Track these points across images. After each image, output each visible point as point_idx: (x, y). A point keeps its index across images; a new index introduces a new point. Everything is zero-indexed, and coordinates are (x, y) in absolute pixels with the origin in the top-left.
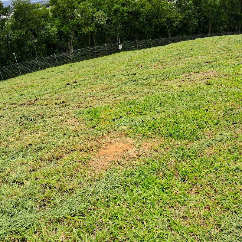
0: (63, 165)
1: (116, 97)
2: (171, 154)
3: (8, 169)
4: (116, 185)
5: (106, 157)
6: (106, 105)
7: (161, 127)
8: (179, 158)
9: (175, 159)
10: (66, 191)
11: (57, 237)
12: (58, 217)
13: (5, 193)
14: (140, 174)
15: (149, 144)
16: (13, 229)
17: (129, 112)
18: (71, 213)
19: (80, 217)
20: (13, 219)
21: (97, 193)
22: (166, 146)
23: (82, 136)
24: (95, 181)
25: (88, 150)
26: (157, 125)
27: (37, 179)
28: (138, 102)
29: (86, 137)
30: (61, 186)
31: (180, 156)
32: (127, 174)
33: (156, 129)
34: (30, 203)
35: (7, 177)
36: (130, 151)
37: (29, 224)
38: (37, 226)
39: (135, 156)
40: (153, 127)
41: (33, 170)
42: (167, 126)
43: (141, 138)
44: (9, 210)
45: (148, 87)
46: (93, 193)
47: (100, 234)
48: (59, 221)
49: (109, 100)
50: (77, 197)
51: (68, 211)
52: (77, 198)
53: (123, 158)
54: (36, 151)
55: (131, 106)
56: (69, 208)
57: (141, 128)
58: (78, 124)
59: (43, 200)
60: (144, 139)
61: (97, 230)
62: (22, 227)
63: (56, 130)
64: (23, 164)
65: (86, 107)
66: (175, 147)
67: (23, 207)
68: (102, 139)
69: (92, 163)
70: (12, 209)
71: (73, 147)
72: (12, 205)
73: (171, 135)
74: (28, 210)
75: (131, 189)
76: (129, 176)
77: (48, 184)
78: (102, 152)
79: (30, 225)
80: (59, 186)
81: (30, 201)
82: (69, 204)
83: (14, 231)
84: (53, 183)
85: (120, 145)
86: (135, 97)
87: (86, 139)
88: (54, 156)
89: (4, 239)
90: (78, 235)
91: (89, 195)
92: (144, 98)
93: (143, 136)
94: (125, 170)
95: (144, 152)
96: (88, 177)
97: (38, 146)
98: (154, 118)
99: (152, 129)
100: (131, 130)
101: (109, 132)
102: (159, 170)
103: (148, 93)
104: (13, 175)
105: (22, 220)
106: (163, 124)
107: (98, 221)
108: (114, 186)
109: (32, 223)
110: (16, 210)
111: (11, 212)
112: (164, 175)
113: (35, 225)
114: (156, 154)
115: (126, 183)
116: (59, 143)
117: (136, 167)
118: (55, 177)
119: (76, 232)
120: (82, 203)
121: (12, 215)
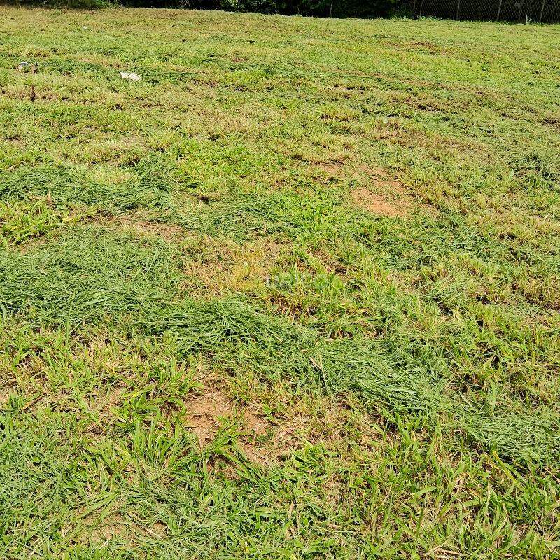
0: (552, 330)
3: (441, 266)
10: (523, 394)
11: (451, 475)
12: (476, 437)
13: (410, 311)
16: (388, 395)
18: (505, 448)
19: (515, 473)
20: (397, 377)
27: (480, 323)
30: (518, 375)
34: (443, 367)
35: (431, 282)
37: (418, 407)
38: (429, 422)
41: (485, 301)
44: (400, 351)
47: (535, 541)
48: (471, 444)
50: (537, 427)
51: (500, 440)
52: (534, 427)
54: (515, 257)
56: (507, 436)
61: (533, 527)
62: (403, 404)
64: (474, 272)
67: (424, 363)
70: (406, 354)
72: (409, 346)
74: (431, 376)
77: (495, 350)
79: (418, 410)
80: (514, 370)
81: (444, 362)
82: (510, 428)
83: (387, 400)
84: (507, 356)
88: (545, 295)
89: (366, 400)
90: (491, 505)
97: (526, 249)
104: (442, 286)
105: (411, 391)
107: (547, 512)
109: (423, 408)
110: (411, 359)
111: (401, 359)
113: (426, 418)
118: (518, 346)
119: (489, 496)
120: (537, 447)
121: (399, 364)
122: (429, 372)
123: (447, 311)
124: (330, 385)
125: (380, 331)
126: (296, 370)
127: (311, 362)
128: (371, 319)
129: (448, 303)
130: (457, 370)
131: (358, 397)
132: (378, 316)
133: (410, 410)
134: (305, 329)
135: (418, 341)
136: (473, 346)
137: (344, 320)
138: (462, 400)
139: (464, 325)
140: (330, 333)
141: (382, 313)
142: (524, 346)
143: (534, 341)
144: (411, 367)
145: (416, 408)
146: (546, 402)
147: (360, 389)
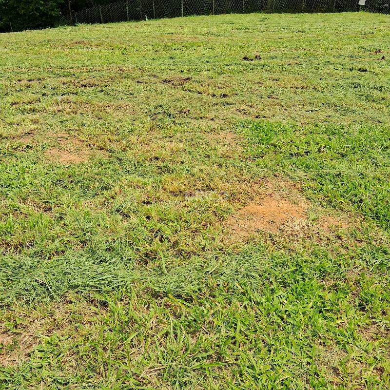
0: (190, 209)
1: (312, 111)
2: (361, 254)
3: (117, 189)
4: (253, 274)
5: (254, 219)
6: (291, 121)
7: (366, 195)
8: (372, 265)
9: (364, 265)
10: (180, 253)
11: (146, 320)
12: (157, 289)
13: (102, 223)
14: (297, 270)
15: (333, 221)
16: (96, 284)
17: (324, 148)
18: (176, 290)
19: (185, 303)
20: (100, 269)
21: (222, 274)
22: (359, 236)
23: (232, 169)
24: (224, 253)
25: (232, 197)
26: (362, 190)
27: (148, 218)
28: (346, 133)
29: (237, 174)
30: (176, 242)
31: (375, 263)
32: (276, 261)
33: (356, 196)
34: (130, 253)
35: (112, 200)
36: (296, 223)
37: (118, 284)
38: (126, 291)
39: (301, 234)
40: (352, 192)
41: (148, 203)
42: (378, 198)
43: (324, 204)
44: (99, 252)
45: (377, 106)
46: (216, 272)
47: (203, 340)
48: (156, 295)
49: (299, 113)
50: (192, 270)
51: (172, 286)
52: (190, 271)
53: (280, 230)
54: (162, 171)
55: (331, 137)
56: (175, 282)
57: (330, 187)
58: (233, 145)
59: (147, 255)
60: (329, 208)
61: (202, 332)
62: (108, 286)
63: (198, 145)
64: (138, 187)
65: (257, 117)
66: (374, 243)
67: (118, 254)
68: (260, 185)
69: (231, 221)
70: (104, 252)
71: (212, 184)
72: (104, 247)
73: (378, 218)
74: (124, 261)
75: (272, 287)
76: (278, 266)
77: (160, 231)
78: (252, 207)
79: (118, 286)
80: (174, 239)
81: (130, 250)
83: (97, 288)
84: (167, 233)
85: (285, 205)
86: (346, 121)
87: (235, 176)
89: (82, 292)
90: (174, 329)
91: (210, 273)
92: (361, 127)
93: (330, 202)
94: (275, 254)
95: (318, 233)
96: (217, 243)
97: (166, 164)
98: (362, 174)
99: (349, 194)
100: (313, 184)
101: (275, 175)
102: (330, 274)
103: (373, 119)
104: (119, 201)
105: (111, 276)
106: (374, 191)
107: (207, 320)
108: (249, 273)
109: (121, 284)
110: (108, 255)
111: (101, 257)
112: (335, 286)
113: (124, 289)
114: (337, 244)
115: (269, 274)
116: (195, 170)
117: (294, 255)
118: (172, 224)
119: (172, 323)
120: (195, 282)
121: (101, 261)
122: (122, 259)
123: (126, 216)
124: (55, 292)
125: (84, 243)
126: (26, 290)
127: (36, 281)
128: (76, 236)
129: (126, 211)
130: (140, 252)
131: (77, 293)
132: (80, 233)
133: (113, 288)
134: (28, 259)
135: (110, 241)
136: (147, 233)
137: (57, 243)
138: (147, 270)
139: (138, 222)
140: (48, 255)
141: (83, 230)
142: (176, 223)
143: (181, 219)
144: (110, 260)
145: (116, 285)
146: (195, 253)
147: (76, 287)
